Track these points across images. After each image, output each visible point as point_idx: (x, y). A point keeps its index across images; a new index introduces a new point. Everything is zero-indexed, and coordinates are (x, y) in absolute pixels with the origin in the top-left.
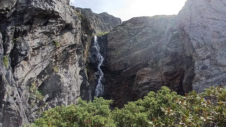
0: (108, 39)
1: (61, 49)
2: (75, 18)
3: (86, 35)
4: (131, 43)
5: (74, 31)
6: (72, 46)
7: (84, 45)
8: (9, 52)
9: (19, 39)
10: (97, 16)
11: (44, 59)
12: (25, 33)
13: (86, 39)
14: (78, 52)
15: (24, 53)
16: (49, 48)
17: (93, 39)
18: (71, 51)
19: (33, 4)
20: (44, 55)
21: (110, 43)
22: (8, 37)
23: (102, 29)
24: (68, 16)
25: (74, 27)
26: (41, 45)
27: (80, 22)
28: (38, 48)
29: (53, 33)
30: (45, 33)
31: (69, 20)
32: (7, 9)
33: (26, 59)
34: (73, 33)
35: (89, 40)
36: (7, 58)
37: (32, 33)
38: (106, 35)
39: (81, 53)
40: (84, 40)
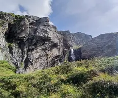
0: (82, 51)
1: (50, 58)
2: (59, 39)
3: (66, 49)
4: (99, 54)
5: (59, 47)
6: (57, 57)
7: (65, 56)
8: (24, 60)
9: (29, 53)
10: (74, 35)
11: (41, 64)
12: (33, 50)
13: (66, 52)
14: (61, 61)
15: (31, 60)
16: (44, 58)
17: (70, 52)
18: (56, 60)
19: (38, 34)
20: (41, 62)
21: (83, 54)
22: (25, 52)
23: (77, 44)
24: (55, 39)
25: (59, 44)
26: (40, 56)
27: (62, 41)
28: (38, 58)
29: (47, 49)
30: (43, 49)
31: (56, 41)
32: (24, 37)
33: (32, 64)
34: (57, 49)
35: (68, 53)
36: (23, 63)
37: (36, 50)
38: (80, 49)
39: (62, 61)
40: (64, 53)
